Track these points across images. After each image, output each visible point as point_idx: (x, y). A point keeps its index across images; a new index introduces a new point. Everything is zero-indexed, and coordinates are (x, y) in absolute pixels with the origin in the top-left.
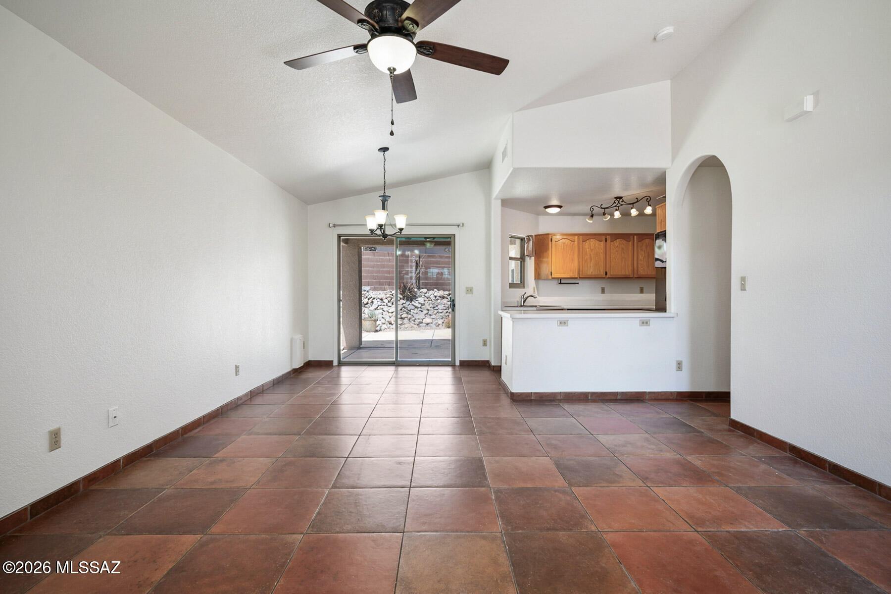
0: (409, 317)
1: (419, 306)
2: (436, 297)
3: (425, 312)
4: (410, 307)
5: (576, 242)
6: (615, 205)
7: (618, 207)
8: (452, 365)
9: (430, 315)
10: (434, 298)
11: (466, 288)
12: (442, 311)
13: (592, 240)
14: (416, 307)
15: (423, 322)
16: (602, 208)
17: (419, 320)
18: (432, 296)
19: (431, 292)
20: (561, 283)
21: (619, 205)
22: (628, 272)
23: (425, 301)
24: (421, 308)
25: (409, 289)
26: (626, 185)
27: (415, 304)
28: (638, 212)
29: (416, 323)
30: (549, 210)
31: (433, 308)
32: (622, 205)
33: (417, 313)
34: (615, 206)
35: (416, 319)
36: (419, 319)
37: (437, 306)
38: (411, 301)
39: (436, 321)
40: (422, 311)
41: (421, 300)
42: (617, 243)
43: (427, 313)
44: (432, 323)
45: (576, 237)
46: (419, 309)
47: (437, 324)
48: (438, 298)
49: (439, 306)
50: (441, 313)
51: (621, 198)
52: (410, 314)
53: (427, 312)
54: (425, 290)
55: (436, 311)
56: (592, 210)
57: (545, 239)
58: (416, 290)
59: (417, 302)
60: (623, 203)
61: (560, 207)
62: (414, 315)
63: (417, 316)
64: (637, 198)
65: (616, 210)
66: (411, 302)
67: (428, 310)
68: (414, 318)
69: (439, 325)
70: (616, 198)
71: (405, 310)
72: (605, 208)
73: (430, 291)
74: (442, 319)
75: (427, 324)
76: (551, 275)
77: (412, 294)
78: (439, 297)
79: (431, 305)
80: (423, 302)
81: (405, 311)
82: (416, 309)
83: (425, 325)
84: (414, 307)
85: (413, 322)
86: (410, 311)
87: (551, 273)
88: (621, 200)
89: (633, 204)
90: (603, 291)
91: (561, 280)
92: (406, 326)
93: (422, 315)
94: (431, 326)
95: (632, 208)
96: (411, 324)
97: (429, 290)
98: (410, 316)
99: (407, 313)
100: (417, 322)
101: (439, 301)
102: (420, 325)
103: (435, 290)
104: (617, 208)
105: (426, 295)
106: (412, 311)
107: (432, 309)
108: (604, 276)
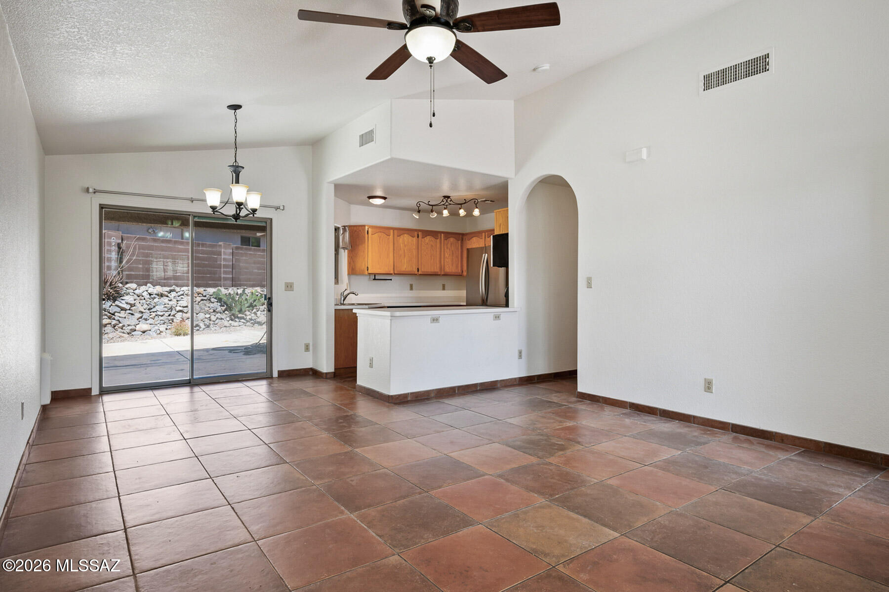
0: (113, 323)
1: (128, 307)
2: (150, 295)
3: (138, 315)
4: (113, 309)
5: (391, 236)
6: (443, 203)
7: (447, 205)
8: (269, 377)
9: (146, 320)
10: (148, 296)
12: (161, 314)
13: (405, 235)
14: (123, 309)
15: (137, 329)
16: (430, 205)
17: (130, 328)
18: (145, 294)
19: (143, 288)
20: (375, 279)
21: (447, 204)
22: (436, 269)
23: (135, 300)
24: (130, 310)
25: (111, 284)
26: (454, 187)
27: (120, 305)
28: (466, 213)
29: (125, 331)
30: (372, 201)
31: (149, 309)
32: (450, 204)
33: (125, 318)
34: (443, 205)
35: (124, 326)
36: (129, 325)
37: (154, 307)
38: (115, 300)
39: (156, 328)
40: (132, 314)
41: (129, 299)
42: (428, 239)
43: (141, 317)
44: (150, 330)
45: (392, 231)
46: (128, 311)
47: (158, 332)
48: (154, 296)
49: (156, 307)
50: (162, 316)
51: (449, 197)
52: (114, 319)
53: (141, 315)
54: (134, 286)
55: (154, 314)
56: (418, 205)
57: (360, 231)
58: (120, 285)
59: (123, 302)
60: (451, 203)
61: (385, 198)
62: (120, 319)
63: (125, 322)
64: (465, 200)
65: (445, 209)
66: (114, 302)
67: (142, 313)
68: (121, 325)
69: (161, 332)
70: (445, 197)
71: (106, 313)
72: (432, 206)
73: (142, 287)
74: (164, 324)
75: (144, 332)
76: (368, 270)
77: (115, 291)
78: (156, 294)
79: (145, 306)
80: (133, 302)
81: (106, 315)
82: (123, 312)
83: (141, 333)
84: (120, 309)
85: (120, 330)
86: (113, 314)
87: (368, 267)
88: (450, 199)
89: (461, 204)
90: (411, 288)
91: (375, 276)
92: (111, 336)
93: (132, 320)
94: (150, 335)
95: (460, 209)
96: (117, 332)
97: (139, 285)
98: (114, 322)
99: (110, 318)
100: (127, 329)
101: (156, 300)
102: (133, 333)
103: (149, 285)
104: (446, 206)
105: (137, 292)
106: (116, 314)
107: (148, 311)
108: (416, 273)
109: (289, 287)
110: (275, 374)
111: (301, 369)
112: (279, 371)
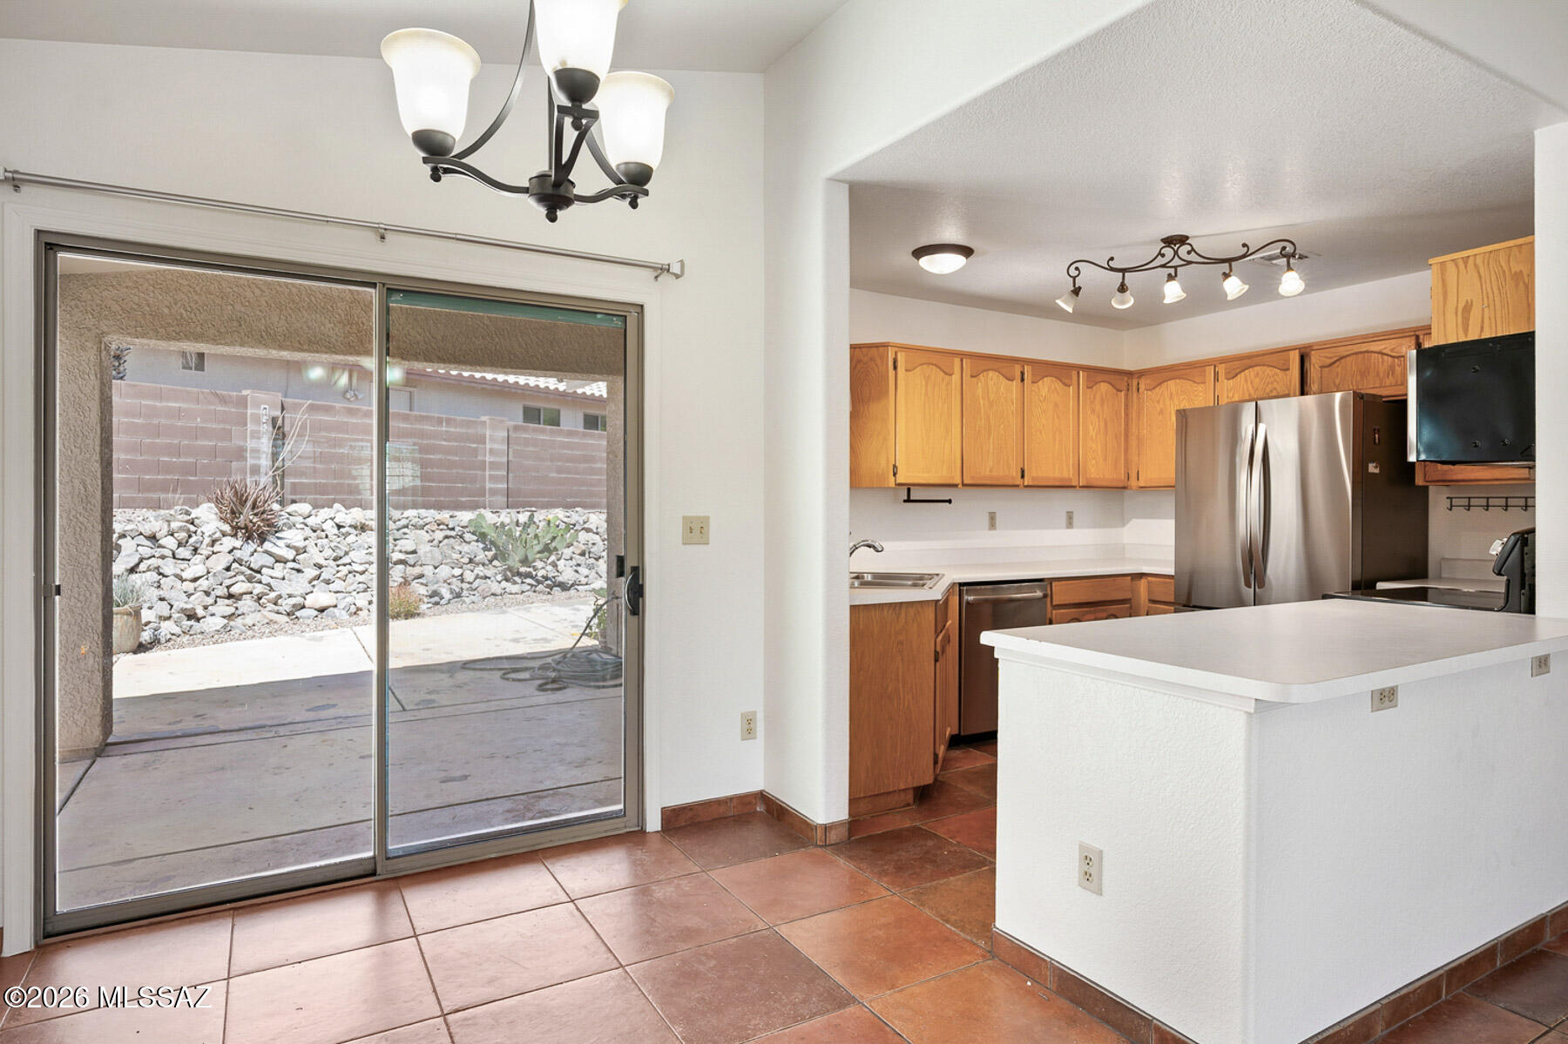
0: (256, 592)
1: (290, 554)
2: (339, 527)
3: (311, 572)
4: (256, 562)
5: (956, 377)
6: (1160, 261)
7: (1175, 268)
8: (634, 837)
9: (328, 582)
10: (335, 531)
11: (685, 518)
12: (360, 568)
13: (991, 374)
14: (279, 560)
15: (307, 603)
16: (1112, 269)
17: (293, 601)
18: (330, 527)
19: (325, 513)
20: (908, 500)
21: (1177, 262)
22: (1066, 472)
23: (306, 539)
24: (294, 561)
25: (254, 506)
27: (274, 550)
29: (281, 609)
30: (930, 264)
31: (335, 560)
32: (1189, 263)
33: (284, 579)
34: (1163, 266)
35: (280, 597)
36: (290, 596)
37: (346, 553)
38: (262, 539)
39: (349, 599)
40: (299, 571)
41: (294, 536)
42: (1047, 386)
43: (318, 577)
44: (336, 606)
45: (957, 361)
46: (291, 565)
47: (353, 609)
48: (347, 529)
49: (351, 554)
50: (362, 573)
51: (1182, 240)
52: (260, 582)
53: (317, 572)
54: (304, 508)
55: (344, 570)
56: (1073, 272)
57: (872, 359)
58: (276, 507)
59: (279, 543)
60: (1193, 257)
61: (967, 251)
62: (273, 583)
63: (283, 588)
64: (1244, 245)
65: (1171, 278)
66: (262, 543)
67: (320, 567)
68: (273, 595)
69: (359, 609)
70: (1169, 241)
71: (243, 568)
72: (1123, 271)
73: (321, 511)
74: (365, 591)
75: (322, 610)
76: (895, 474)
77: (263, 520)
78: (350, 526)
79: (328, 553)
80: (301, 544)
81: (243, 573)
82: (279, 566)
83: (316, 613)
84: (273, 560)
85: (271, 606)
86: (259, 572)
87: (895, 466)
88: (1186, 248)
89: (1229, 261)
90: (992, 524)
91: (909, 490)
92: (249, 620)
93: (298, 585)
94: (333, 617)
95: (1226, 276)
96: (265, 612)
97: (316, 506)
98: (258, 589)
99: (250, 580)
100: (286, 604)
101: (351, 539)
102: (298, 614)
103: (337, 506)
104: (1172, 271)
105: (311, 521)
106: (264, 571)
107: (333, 564)
108: (1019, 481)
109: (697, 531)
110: (653, 823)
111: (731, 799)
112: (664, 810)
